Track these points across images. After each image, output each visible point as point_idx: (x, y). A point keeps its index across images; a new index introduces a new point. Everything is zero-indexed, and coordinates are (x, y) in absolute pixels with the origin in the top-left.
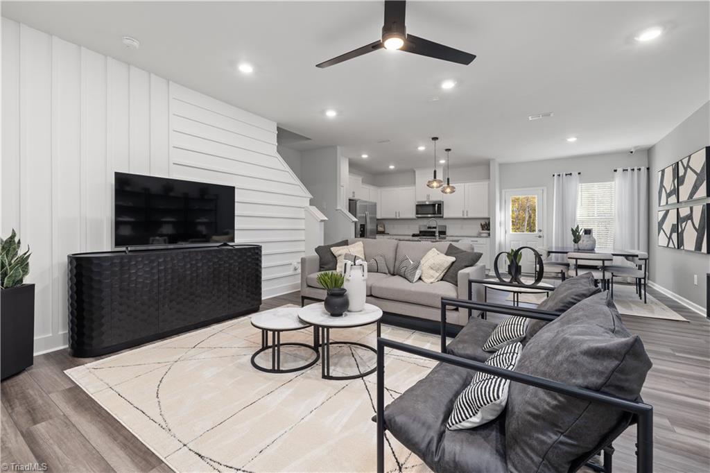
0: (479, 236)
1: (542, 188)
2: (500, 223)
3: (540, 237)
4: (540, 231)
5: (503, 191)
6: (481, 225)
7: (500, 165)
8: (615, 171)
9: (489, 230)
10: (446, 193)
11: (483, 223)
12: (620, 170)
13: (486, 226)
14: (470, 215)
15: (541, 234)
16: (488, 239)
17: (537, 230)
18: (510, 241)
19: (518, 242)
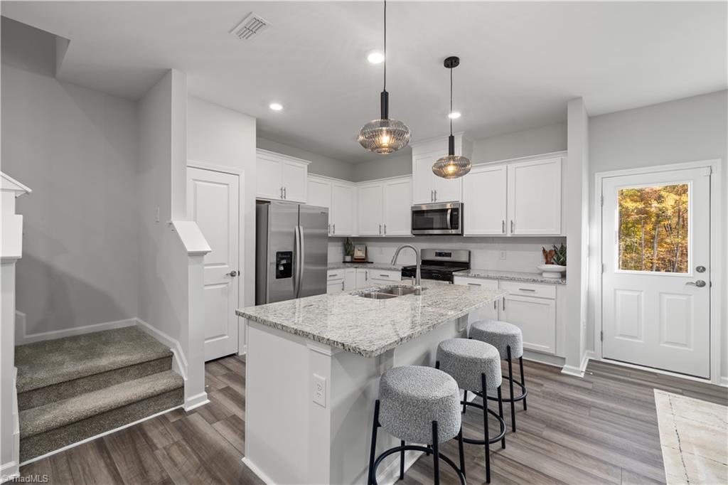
0: (538, 278)
1: (708, 162)
2: (589, 248)
3: (702, 284)
4: (701, 269)
5: (598, 177)
6: (544, 250)
7: (592, 119)
9: (564, 263)
10: (445, 176)
11: (549, 247)
13: (557, 253)
14: (520, 231)
15: (703, 277)
16: (560, 288)
17: (691, 266)
18: (615, 290)
19: (636, 294)
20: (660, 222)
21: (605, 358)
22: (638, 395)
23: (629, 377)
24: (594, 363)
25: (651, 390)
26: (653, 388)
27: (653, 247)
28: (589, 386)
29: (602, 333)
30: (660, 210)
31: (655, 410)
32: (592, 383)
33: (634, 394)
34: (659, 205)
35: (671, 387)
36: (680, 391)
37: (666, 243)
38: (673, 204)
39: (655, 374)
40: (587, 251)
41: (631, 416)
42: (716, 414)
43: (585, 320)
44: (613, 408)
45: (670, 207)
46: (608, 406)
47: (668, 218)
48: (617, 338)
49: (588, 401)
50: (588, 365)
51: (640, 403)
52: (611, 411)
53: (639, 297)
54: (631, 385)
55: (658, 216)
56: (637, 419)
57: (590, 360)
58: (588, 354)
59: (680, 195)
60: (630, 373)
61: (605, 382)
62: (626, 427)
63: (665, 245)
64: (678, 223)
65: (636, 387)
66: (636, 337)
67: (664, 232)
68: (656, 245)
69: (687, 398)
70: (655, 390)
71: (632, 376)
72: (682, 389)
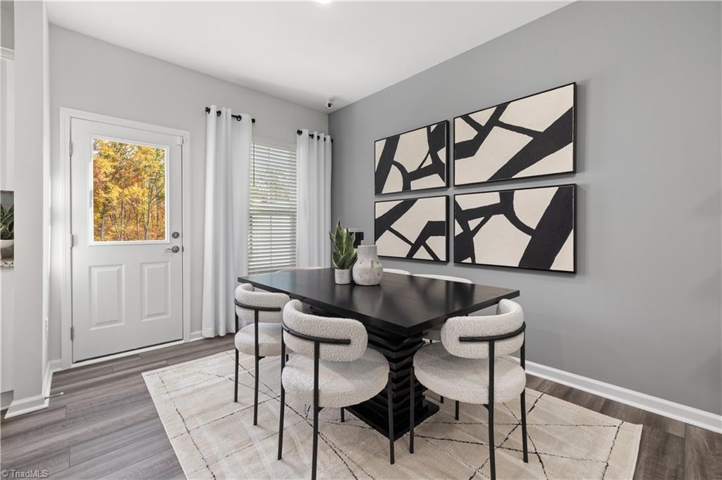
1: (180, 132)
2: (52, 212)
3: (176, 250)
4: (175, 235)
8: (300, 132)
12: (306, 132)
17: (167, 232)
18: (90, 268)
19: (116, 269)
20: (107, 211)
21: (76, 362)
22: (128, 390)
23: (113, 373)
24: (62, 376)
25: (139, 376)
26: (139, 373)
27: (101, 235)
28: (60, 415)
29: (72, 330)
30: (107, 200)
31: (151, 398)
32: (65, 407)
33: (123, 392)
34: (105, 196)
35: (155, 362)
36: (165, 362)
37: (111, 231)
38: (118, 196)
39: (137, 355)
40: (49, 217)
41: (128, 424)
42: (199, 370)
43: (47, 319)
44: (102, 429)
45: (115, 198)
46: (95, 430)
47: (113, 208)
48: (94, 329)
49: (63, 441)
50: (53, 382)
51: (133, 399)
52: (100, 435)
53: (119, 272)
54: (116, 382)
55: (105, 205)
56: (135, 424)
57: (55, 374)
58: (51, 367)
59: (123, 188)
60: (112, 367)
61: (84, 396)
62: (125, 445)
63: (111, 233)
64: (121, 214)
65: (124, 380)
66: (116, 321)
67: (109, 222)
68: (103, 233)
69: (172, 366)
70: (144, 374)
71: (115, 370)
72: (166, 360)
